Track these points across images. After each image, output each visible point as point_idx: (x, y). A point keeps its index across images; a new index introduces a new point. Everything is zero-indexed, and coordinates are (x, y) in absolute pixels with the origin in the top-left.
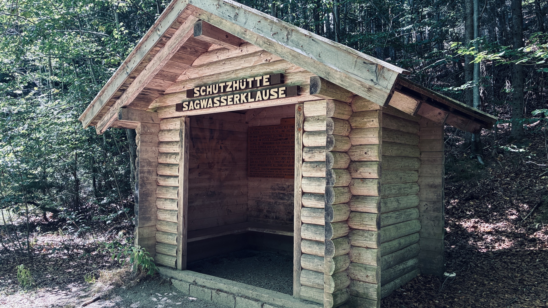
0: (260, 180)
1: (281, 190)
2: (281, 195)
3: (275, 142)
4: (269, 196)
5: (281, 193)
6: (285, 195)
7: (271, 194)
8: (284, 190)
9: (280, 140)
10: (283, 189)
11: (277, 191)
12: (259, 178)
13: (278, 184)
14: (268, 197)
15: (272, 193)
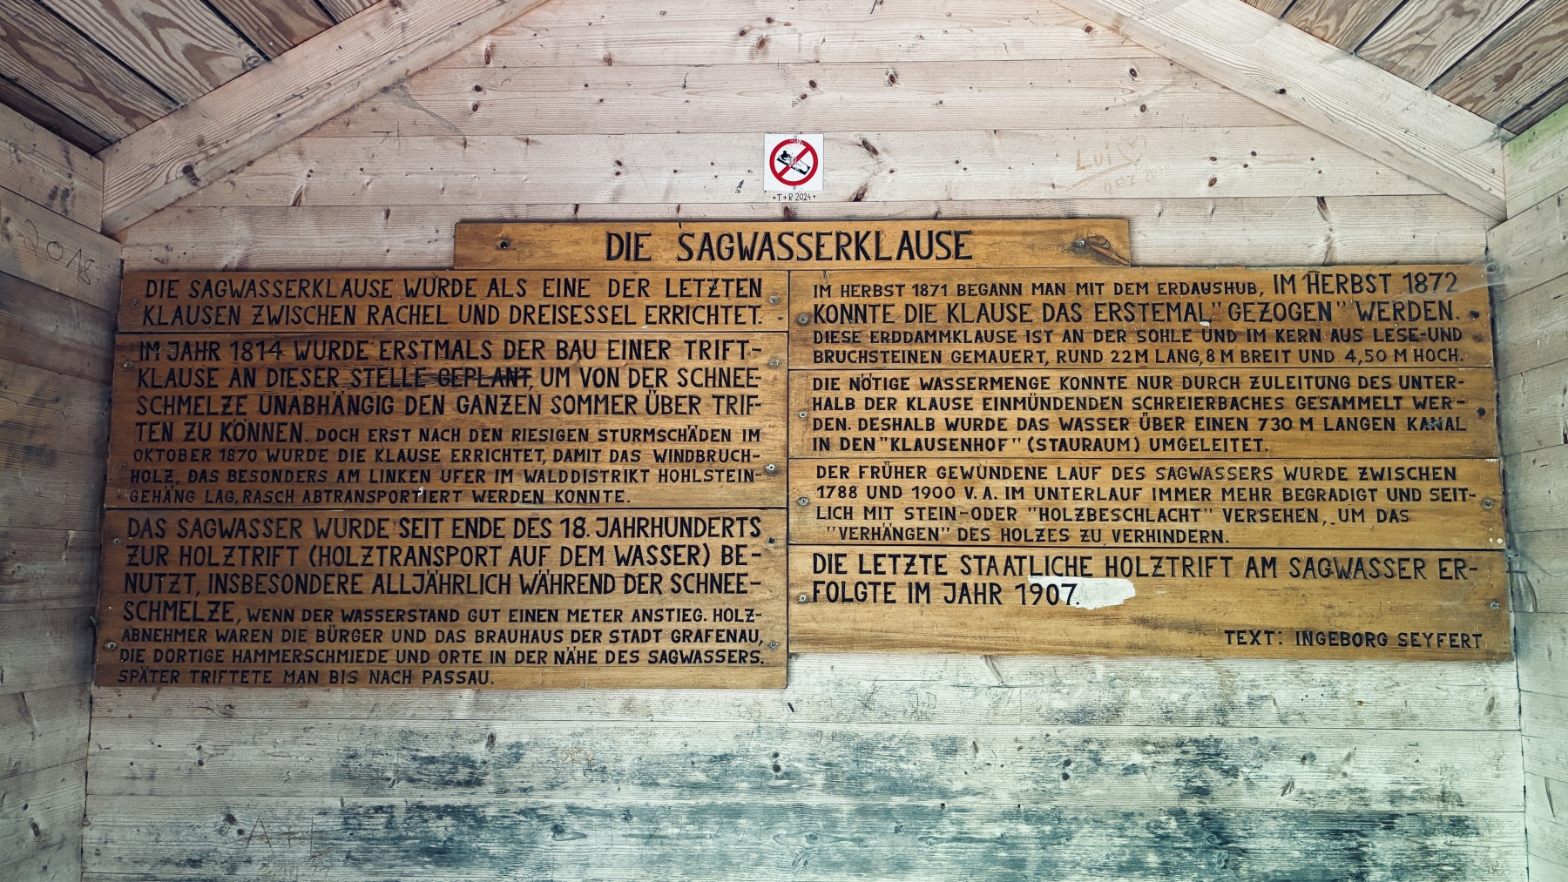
0: (228, 711)
1: (444, 783)
2: (442, 828)
3: (400, 394)
4: (319, 836)
5: (441, 812)
6: (481, 822)
7: (333, 823)
8: (473, 782)
9: (446, 379)
10: (463, 773)
11: (399, 797)
12: (217, 695)
13: (407, 735)
14: (303, 850)
15: (348, 814)
